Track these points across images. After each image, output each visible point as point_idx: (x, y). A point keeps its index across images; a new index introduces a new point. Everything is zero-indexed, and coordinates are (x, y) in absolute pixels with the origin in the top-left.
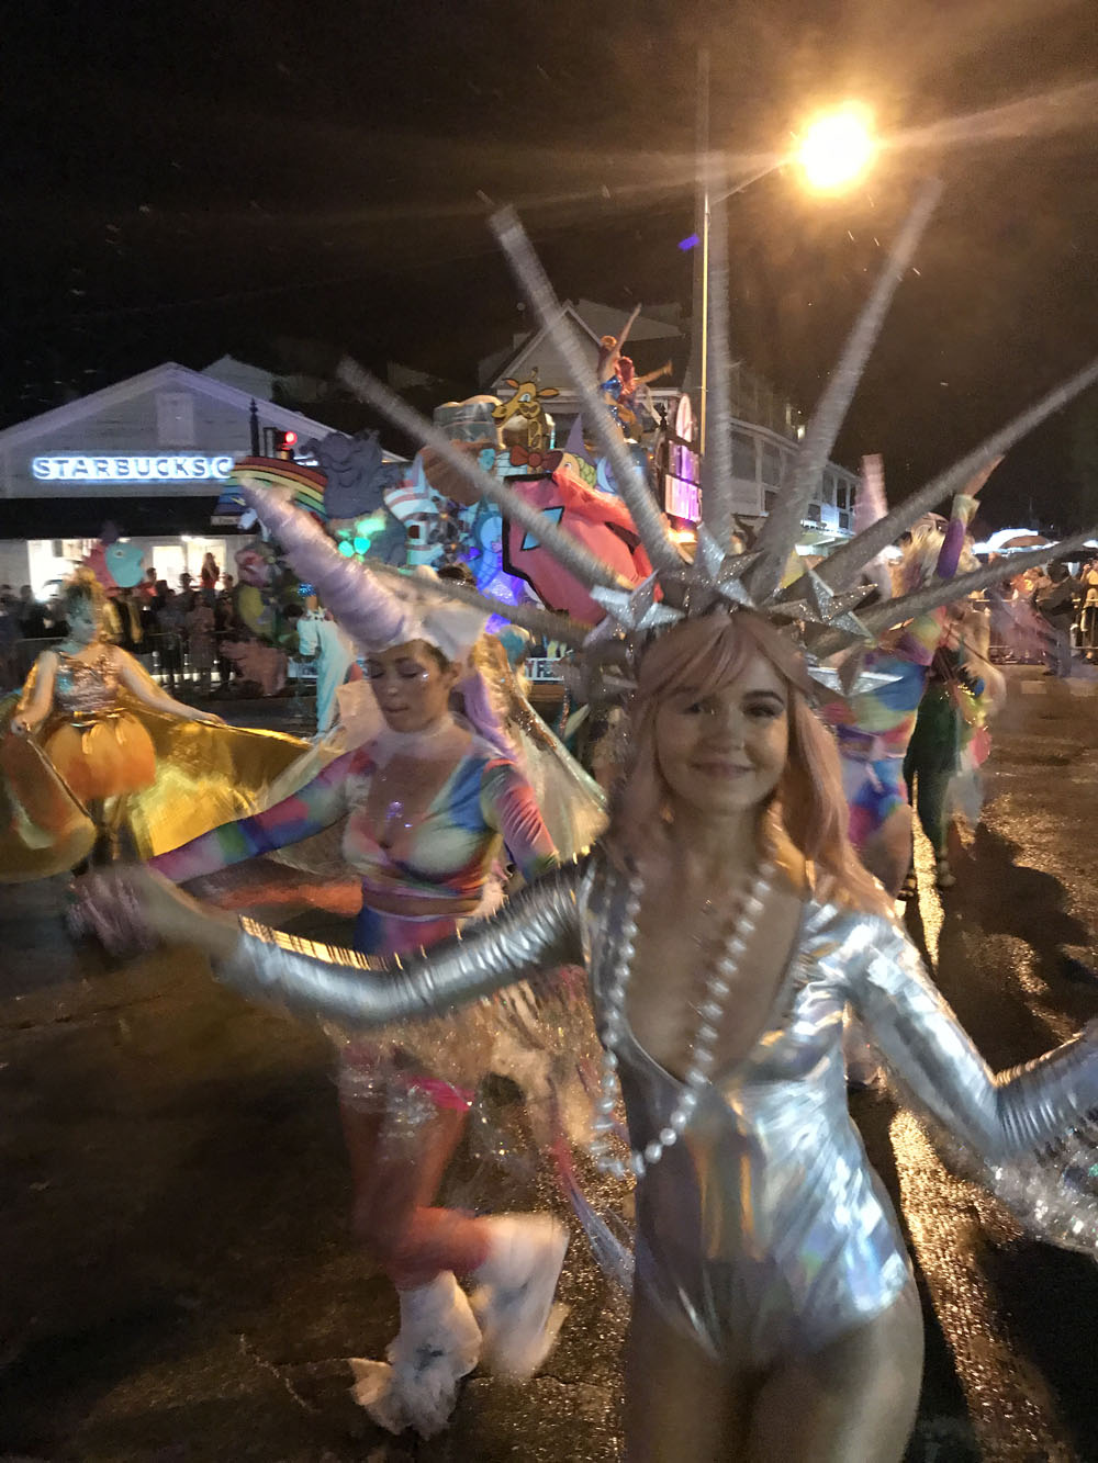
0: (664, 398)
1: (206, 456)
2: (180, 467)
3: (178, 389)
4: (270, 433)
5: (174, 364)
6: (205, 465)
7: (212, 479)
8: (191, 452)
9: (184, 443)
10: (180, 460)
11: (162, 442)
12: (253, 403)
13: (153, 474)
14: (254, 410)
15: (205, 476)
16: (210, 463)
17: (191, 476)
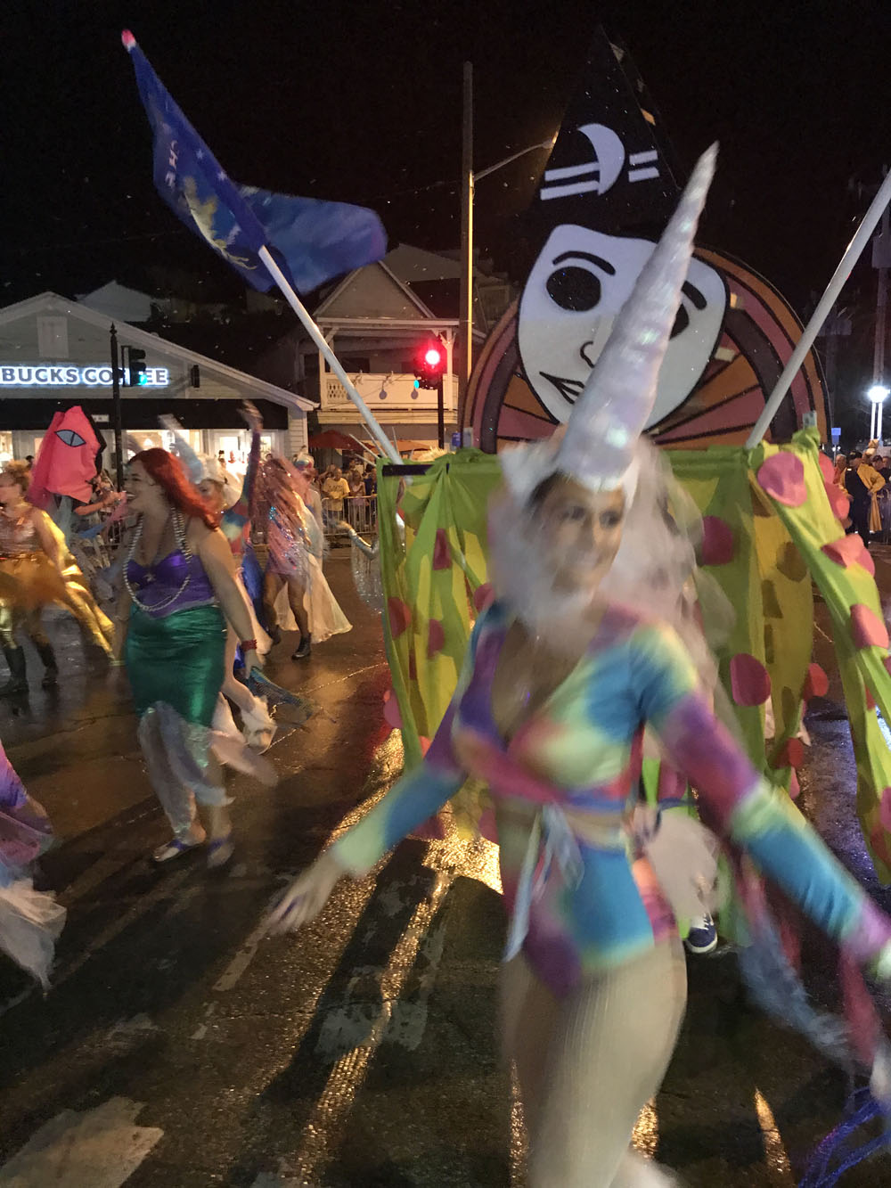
0: (449, 327)
1: (77, 366)
2: (54, 375)
3: (57, 313)
4: (126, 350)
5: (52, 294)
6: (76, 374)
7: (82, 385)
8: (67, 363)
9: (59, 356)
10: (56, 369)
11: (41, 355)
12: (113, 327)
13: (34, 380)
14: (113, 331)
15: (77, 382)
16: (80, 373)
17: (65, 382)
